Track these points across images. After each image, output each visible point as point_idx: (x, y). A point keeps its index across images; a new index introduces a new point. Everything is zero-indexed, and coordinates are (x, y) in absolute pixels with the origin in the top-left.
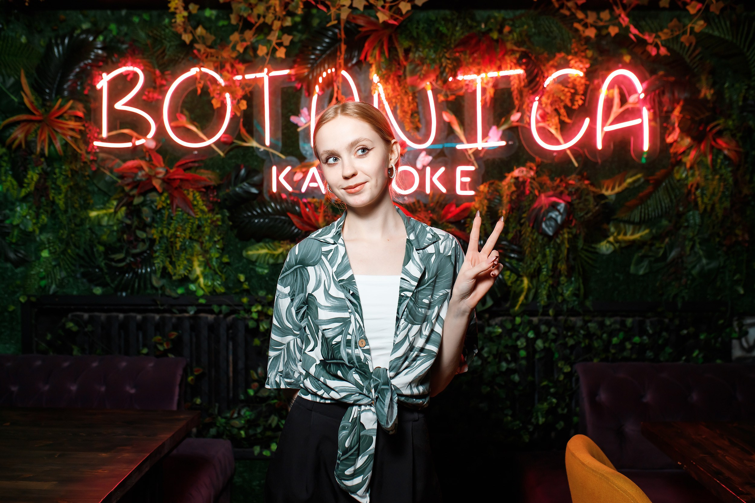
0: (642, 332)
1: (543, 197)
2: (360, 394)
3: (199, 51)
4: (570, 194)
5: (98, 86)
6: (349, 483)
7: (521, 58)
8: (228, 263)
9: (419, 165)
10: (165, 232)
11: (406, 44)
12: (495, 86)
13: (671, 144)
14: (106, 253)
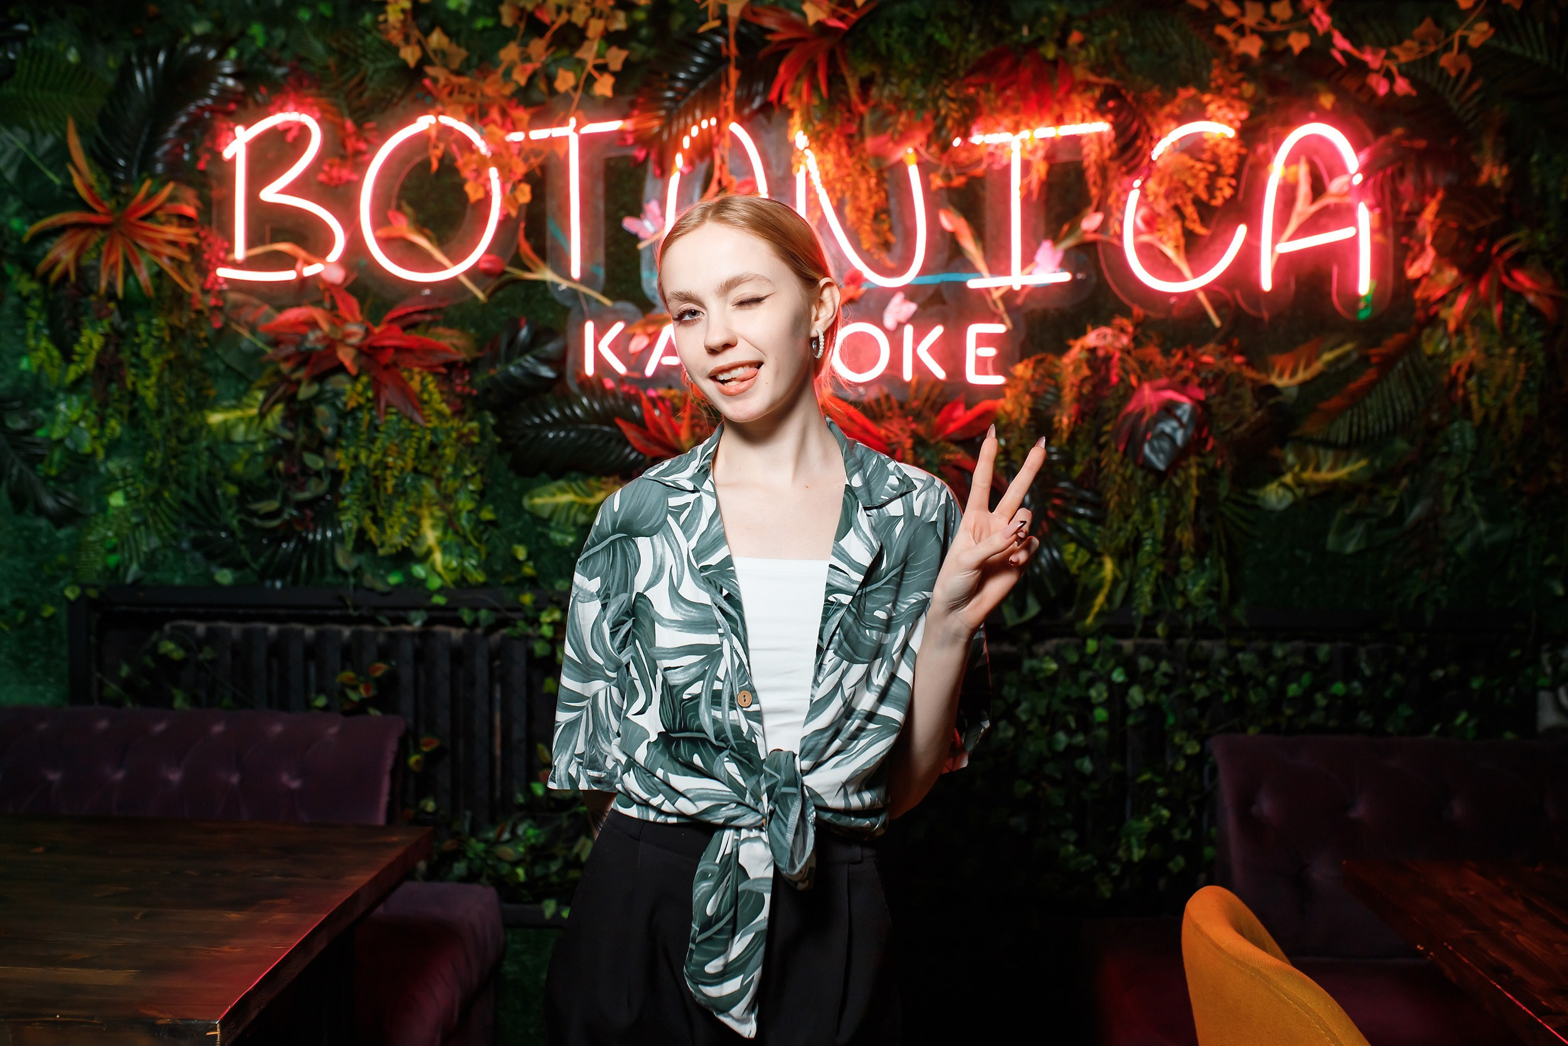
0: (1350, 673)
1: (1147, 389)
2: (739, 804)
3: (435, 80)
5: (227, 154)
6: (713, 991)
8: (491, 523)
9: (890, 321)
10: (363, 456)
11: (865, 69)
12: (1049, 158)
13: (1417, 282)
14: (241, 500)
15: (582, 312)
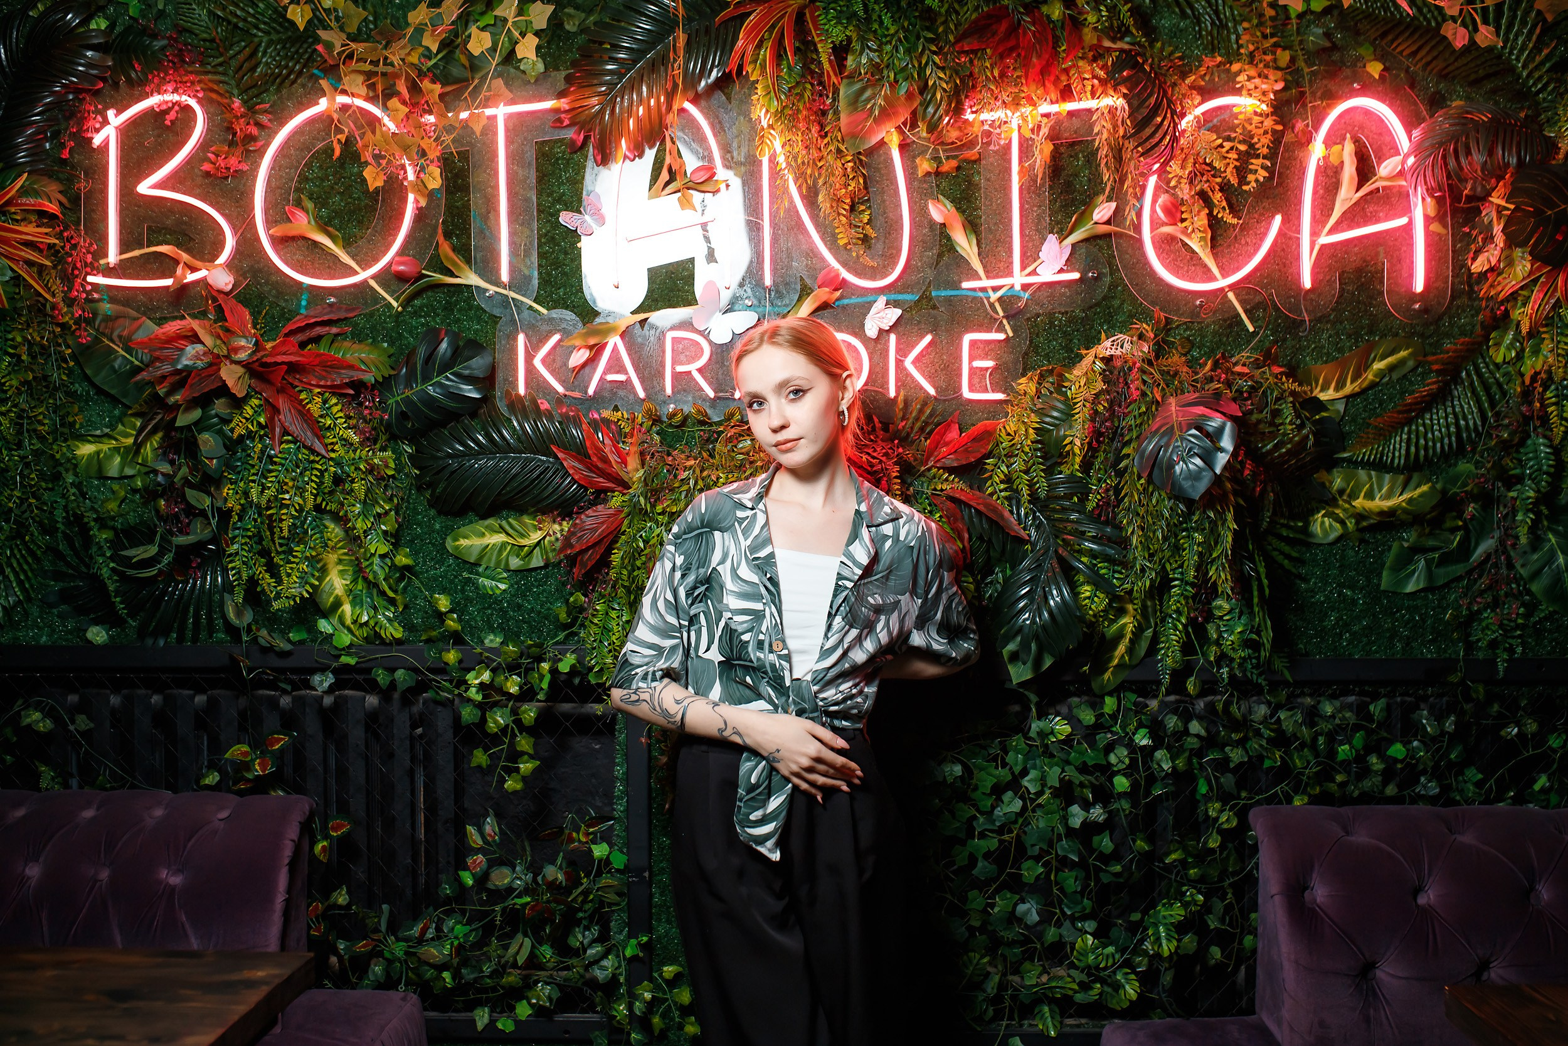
0: (1409, 730)
1: (1173, 404)
3: (329, 46)
4: (1238, 397)
5: (97, 140)
7: (1118, 66)
8: (407, 568)
9: (871, 331)
10: (254, 493)
11: (838, 33)
12: (1053, 136)
13: (1482, 277)
14: (116, 544)
15: (513, 321)
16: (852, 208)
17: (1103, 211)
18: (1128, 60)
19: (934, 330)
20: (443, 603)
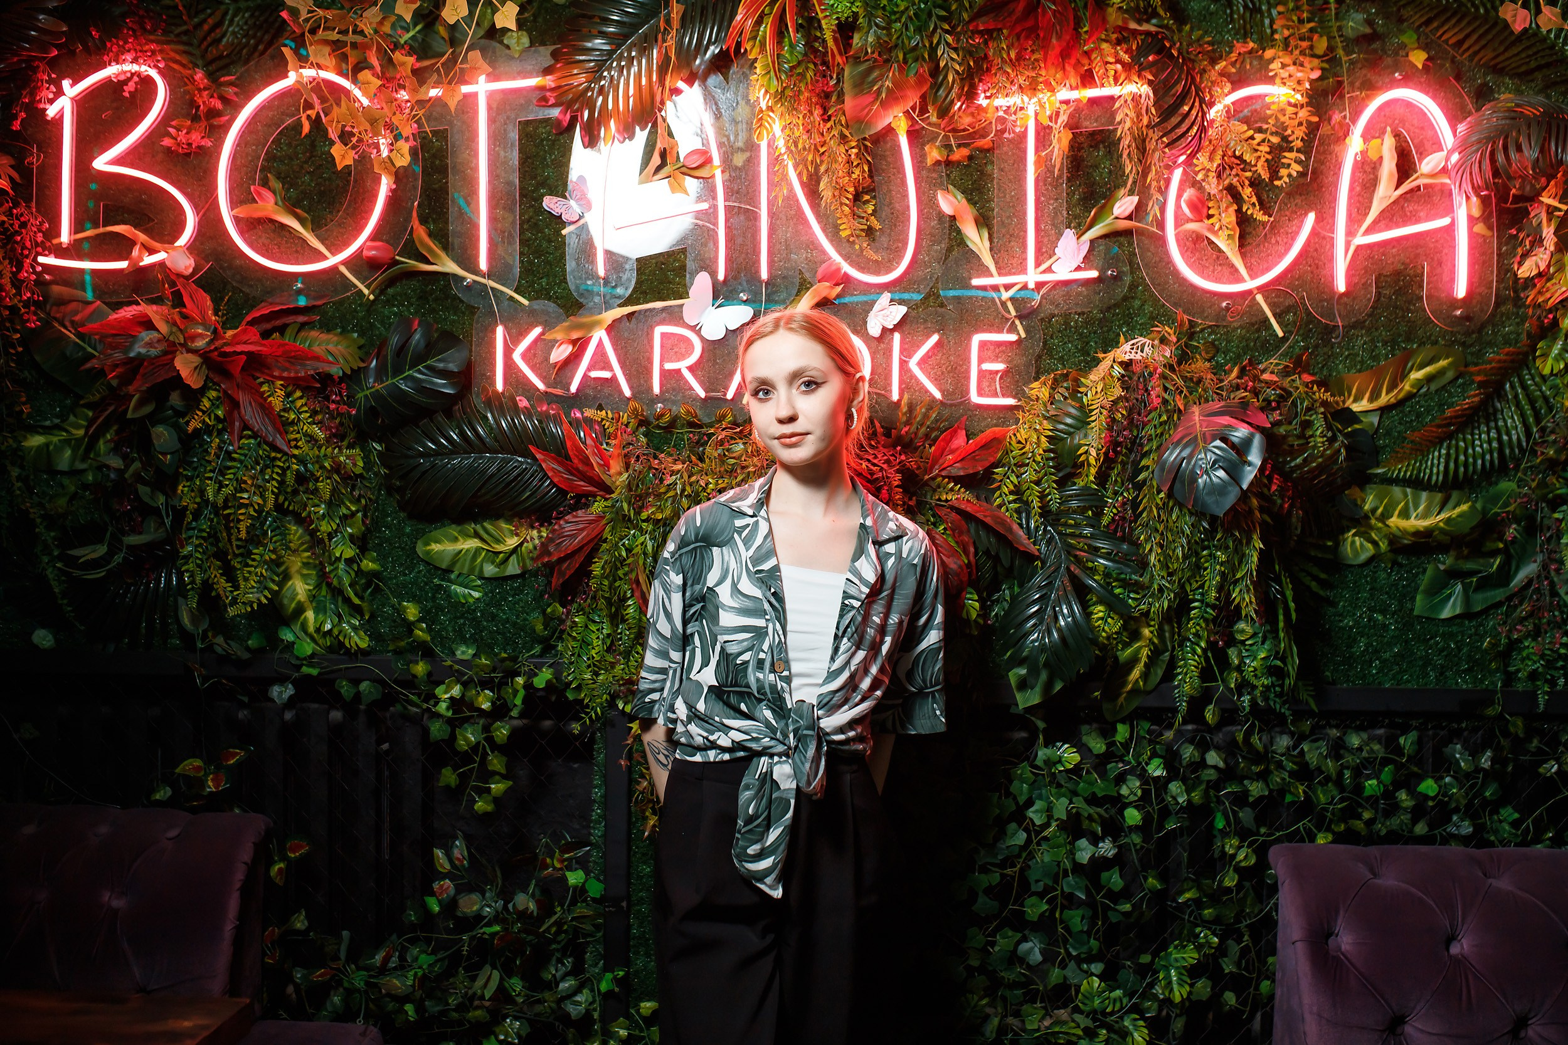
1: (1196, 414)
2: (772, 739)
4: (1266, 407)
5: (52, 111)
6: (752, 867)
7: (1142, 51)
8: (375, 574)
9: (874, 329)
12: (1074, 126)
15: (492, 312)
16: (857, 197)
17: (1124, 205)
18: (1155, 44)
19: (941, 328)
20: (412, 611)
